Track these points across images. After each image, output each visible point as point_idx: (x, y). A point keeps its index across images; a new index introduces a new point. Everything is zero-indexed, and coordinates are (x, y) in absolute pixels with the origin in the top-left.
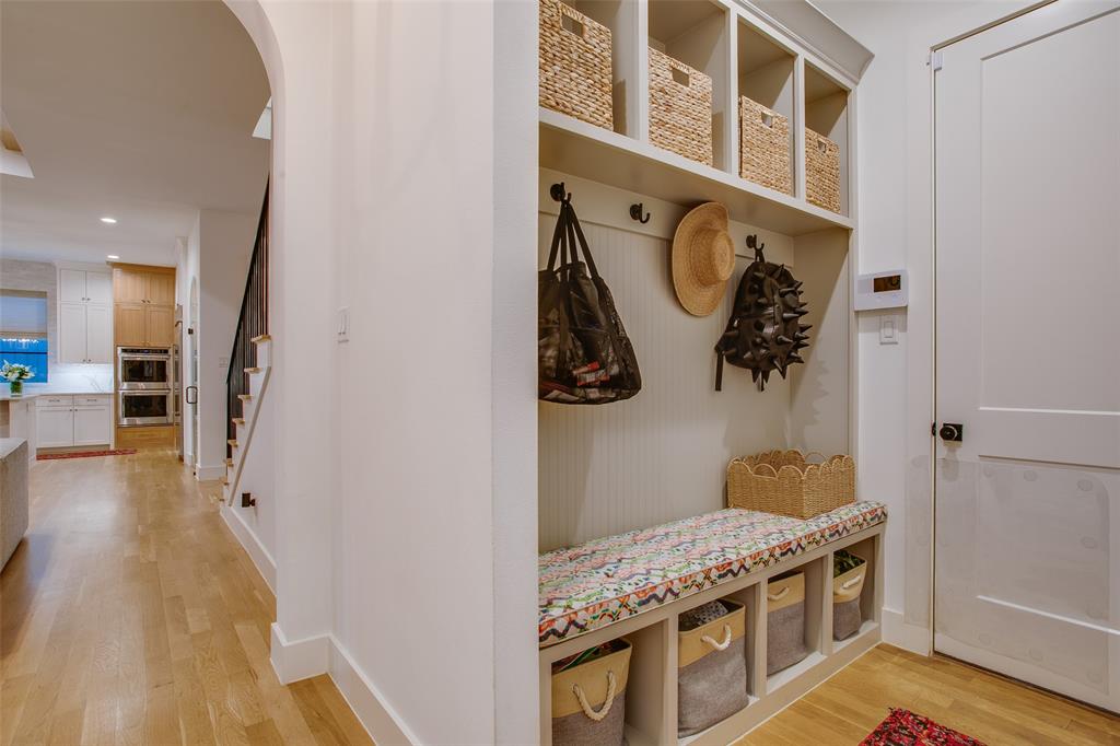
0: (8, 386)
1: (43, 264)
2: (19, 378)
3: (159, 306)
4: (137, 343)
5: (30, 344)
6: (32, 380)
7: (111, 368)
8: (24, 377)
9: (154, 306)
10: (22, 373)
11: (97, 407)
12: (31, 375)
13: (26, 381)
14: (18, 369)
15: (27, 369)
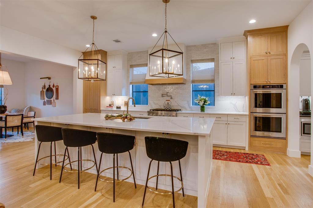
0: (199, 107)
1: (212, 44)
2: (204, 104)
3: (277, 55)
4: (261, 81)
5: (206, 88)
6: (209, 105)
7: (247, 99)
8: (206, 103)
9: (274, 55)
10: (205, 102)
11: (240, 123)
12: (209, 102)
13: (206, 105)
14: (203, 99)
15: (207, 99)
